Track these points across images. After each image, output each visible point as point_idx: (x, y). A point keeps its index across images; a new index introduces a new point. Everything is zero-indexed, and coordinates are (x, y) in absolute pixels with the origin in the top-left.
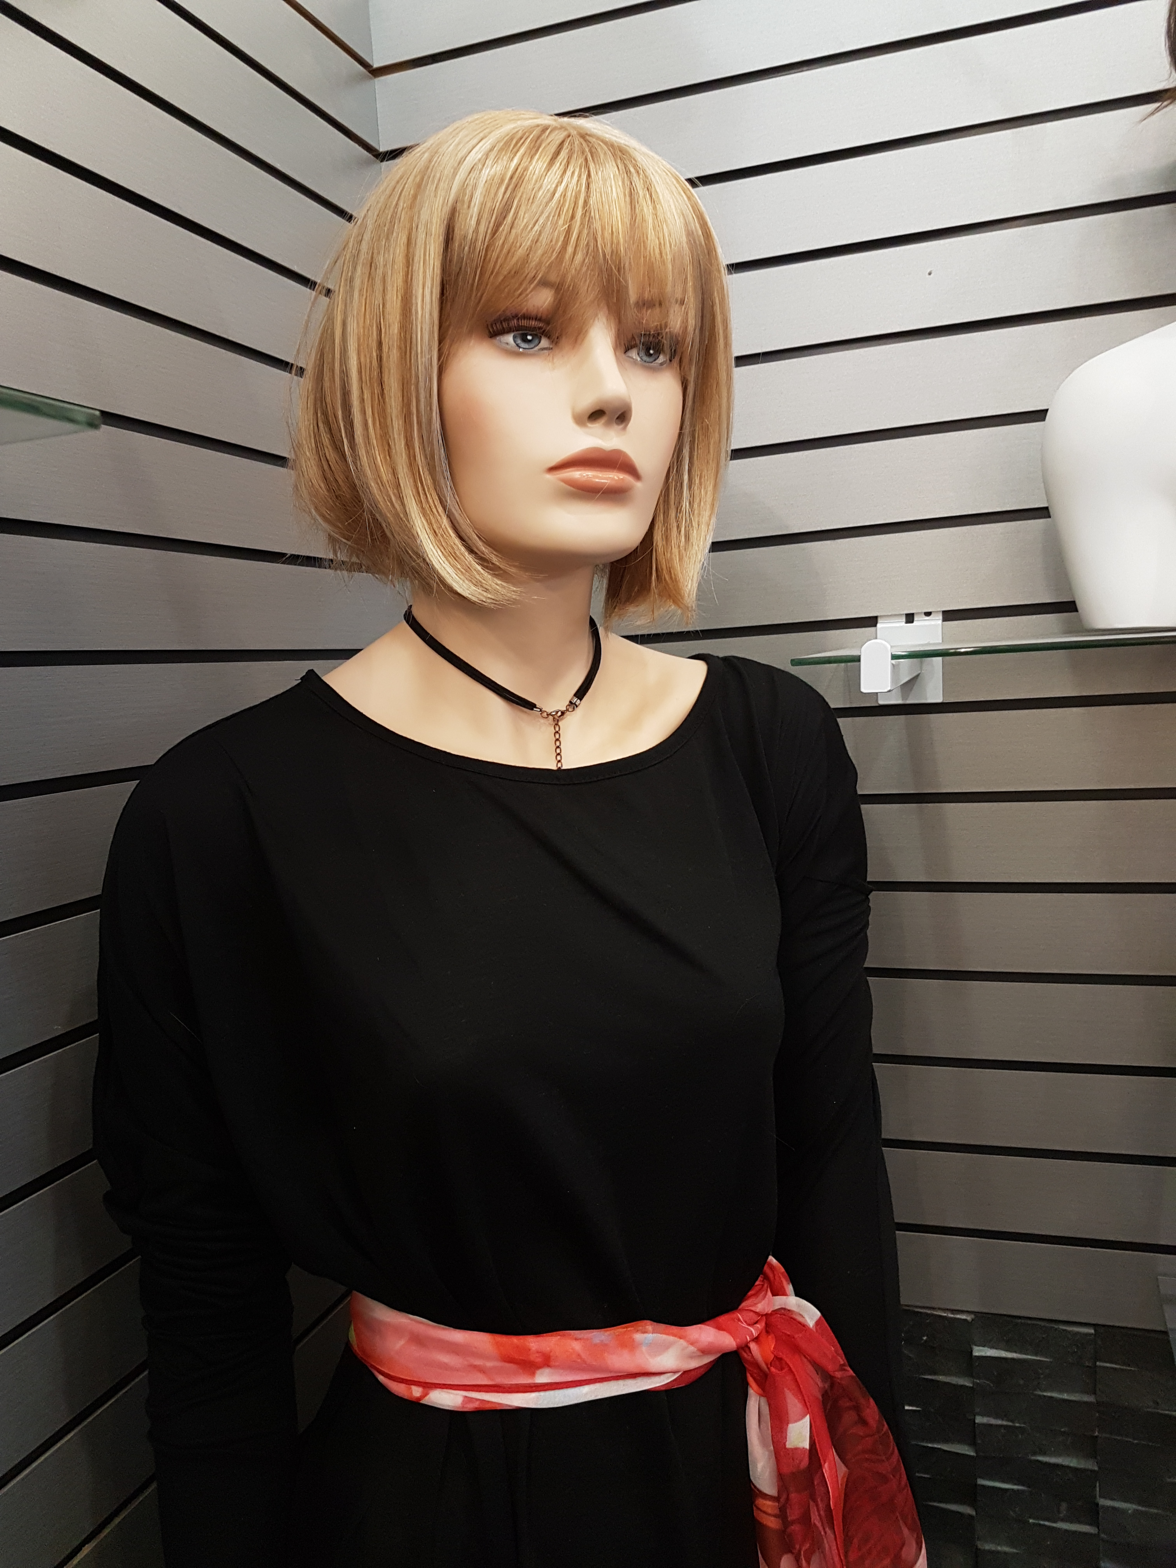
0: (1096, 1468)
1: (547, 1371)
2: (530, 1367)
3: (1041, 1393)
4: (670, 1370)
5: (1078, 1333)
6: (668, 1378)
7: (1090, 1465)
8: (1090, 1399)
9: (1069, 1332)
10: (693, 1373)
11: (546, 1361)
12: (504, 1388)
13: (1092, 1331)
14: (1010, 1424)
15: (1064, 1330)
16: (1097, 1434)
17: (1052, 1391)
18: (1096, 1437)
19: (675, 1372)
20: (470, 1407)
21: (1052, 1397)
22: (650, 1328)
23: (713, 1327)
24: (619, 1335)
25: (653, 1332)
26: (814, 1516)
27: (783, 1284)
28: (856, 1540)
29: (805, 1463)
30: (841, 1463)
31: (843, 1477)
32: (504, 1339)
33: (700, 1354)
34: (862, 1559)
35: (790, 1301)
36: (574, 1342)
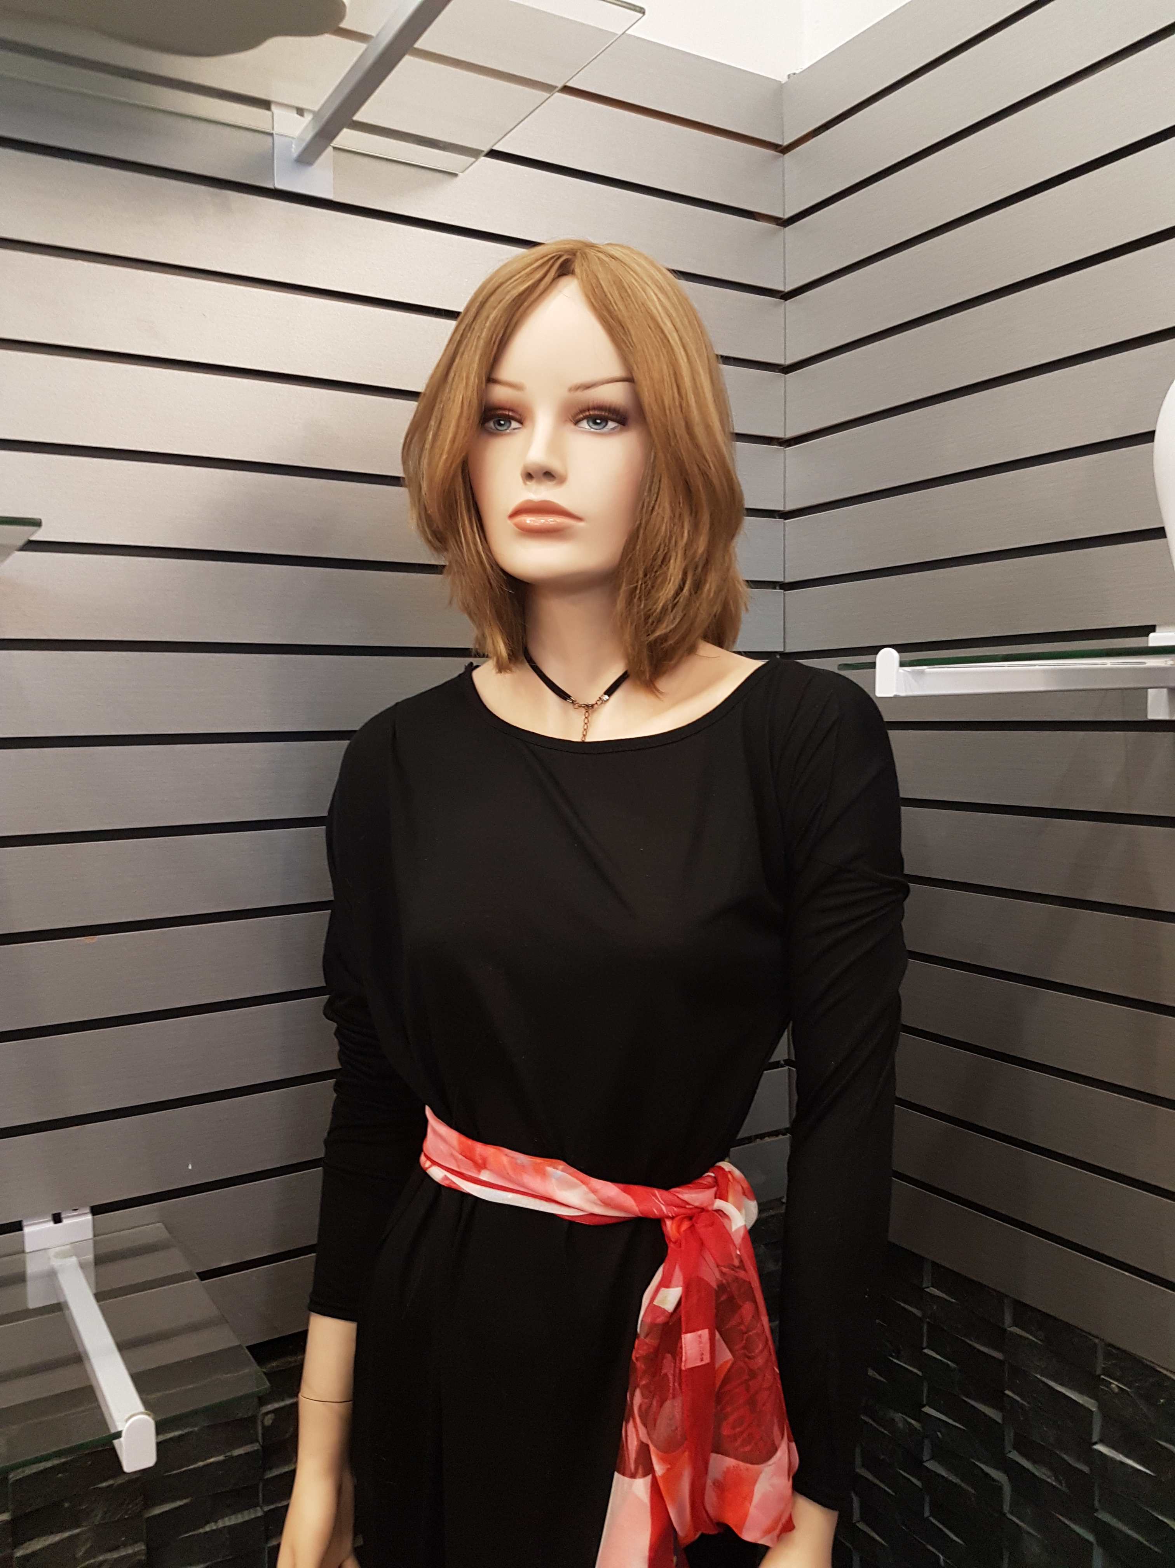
1: (486, 1171)
2: (477, 1164)
4: (574, 1205)
6: (572, 1212)
11: (484, 1164)
12: (465, 1177)
19: (580, 1210)
20: (446, 1183)
22: (561, 1167)
23: (619, 1188)
24: (536, 1164)
25: (562, 1171)
26: (668, 1369)
27: (727, 1191)
28: (731, 1419)
29: (661, 1320)
30: (727, 1350)
31: (727, 1362)
32: (464, 1139)
33: (601, 1204)
34: (735, 1437)
35: (728, 1207)
36: (504, 1157)
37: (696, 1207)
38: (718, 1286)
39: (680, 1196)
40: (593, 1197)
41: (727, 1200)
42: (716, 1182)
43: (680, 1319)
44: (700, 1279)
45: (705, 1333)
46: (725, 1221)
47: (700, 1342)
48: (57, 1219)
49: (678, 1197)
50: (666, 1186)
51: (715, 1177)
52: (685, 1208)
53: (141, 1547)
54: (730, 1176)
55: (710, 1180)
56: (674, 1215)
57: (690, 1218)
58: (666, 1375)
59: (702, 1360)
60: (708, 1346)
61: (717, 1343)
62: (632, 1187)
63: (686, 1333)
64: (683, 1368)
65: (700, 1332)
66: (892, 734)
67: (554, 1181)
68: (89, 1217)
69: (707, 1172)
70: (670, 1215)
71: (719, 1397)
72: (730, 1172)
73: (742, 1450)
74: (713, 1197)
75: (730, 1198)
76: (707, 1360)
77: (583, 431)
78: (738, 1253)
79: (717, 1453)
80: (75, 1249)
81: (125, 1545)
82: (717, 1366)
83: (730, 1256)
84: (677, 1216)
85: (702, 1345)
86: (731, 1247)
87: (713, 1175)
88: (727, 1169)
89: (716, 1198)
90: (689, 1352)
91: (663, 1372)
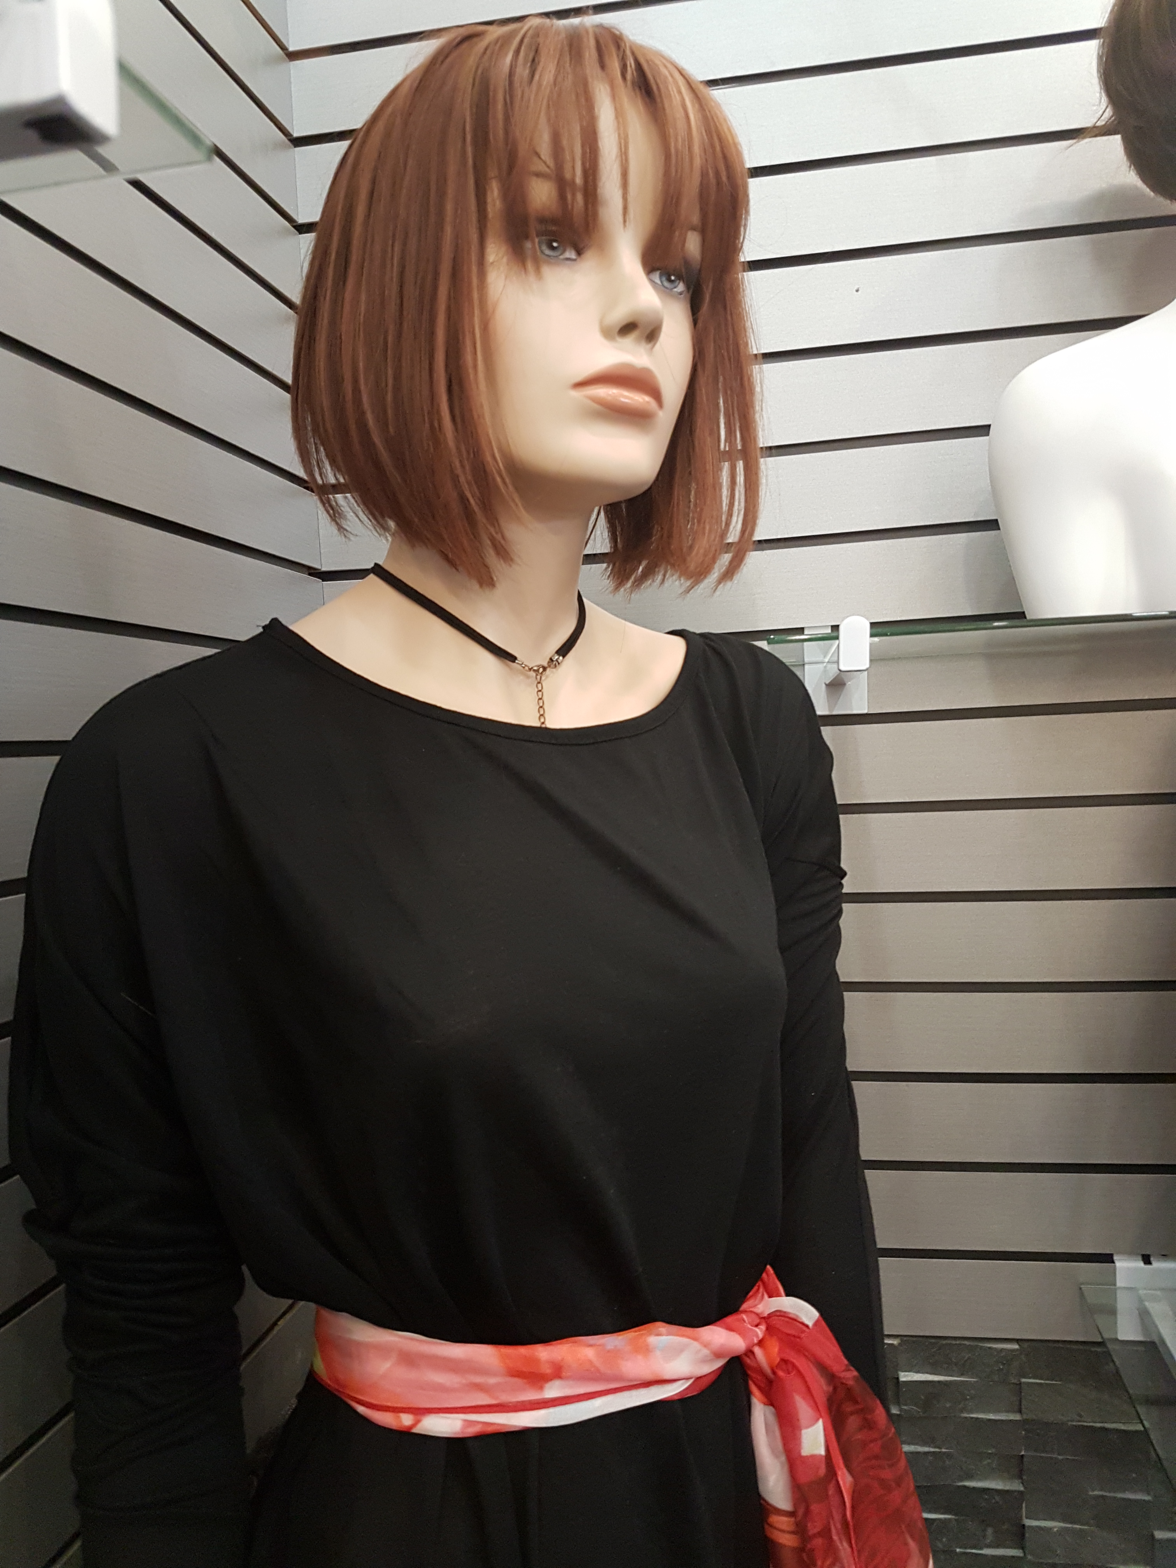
0: (1022, 1489)
1: (557, 1383)
2: (537, 1379)
3: (968, 1416)
4: (683, 1376)
5: (1002, 1350)
6: (681, 1386)
7: (1016, 1486)
8: (1017, 1417)
9: (996, 1349)
10: (704, 1379)
11: (558, 1372)
12: (508, 1407)
13: (1016, 1347)
14: (937, 1450)
15: (990, 1348)
16: (1023, 1453)
17: (977, 1412)
18: (1022, 1456)
19: (687, 1379)
20: (471, 1431)
21: (977, 1418)
22: (663, 1330)
23: (724, 1328)
24: (632, 1340)
32: (510, 1350)
33: (713, 1357)
36: (587, 1349)
49: (755, 1313)
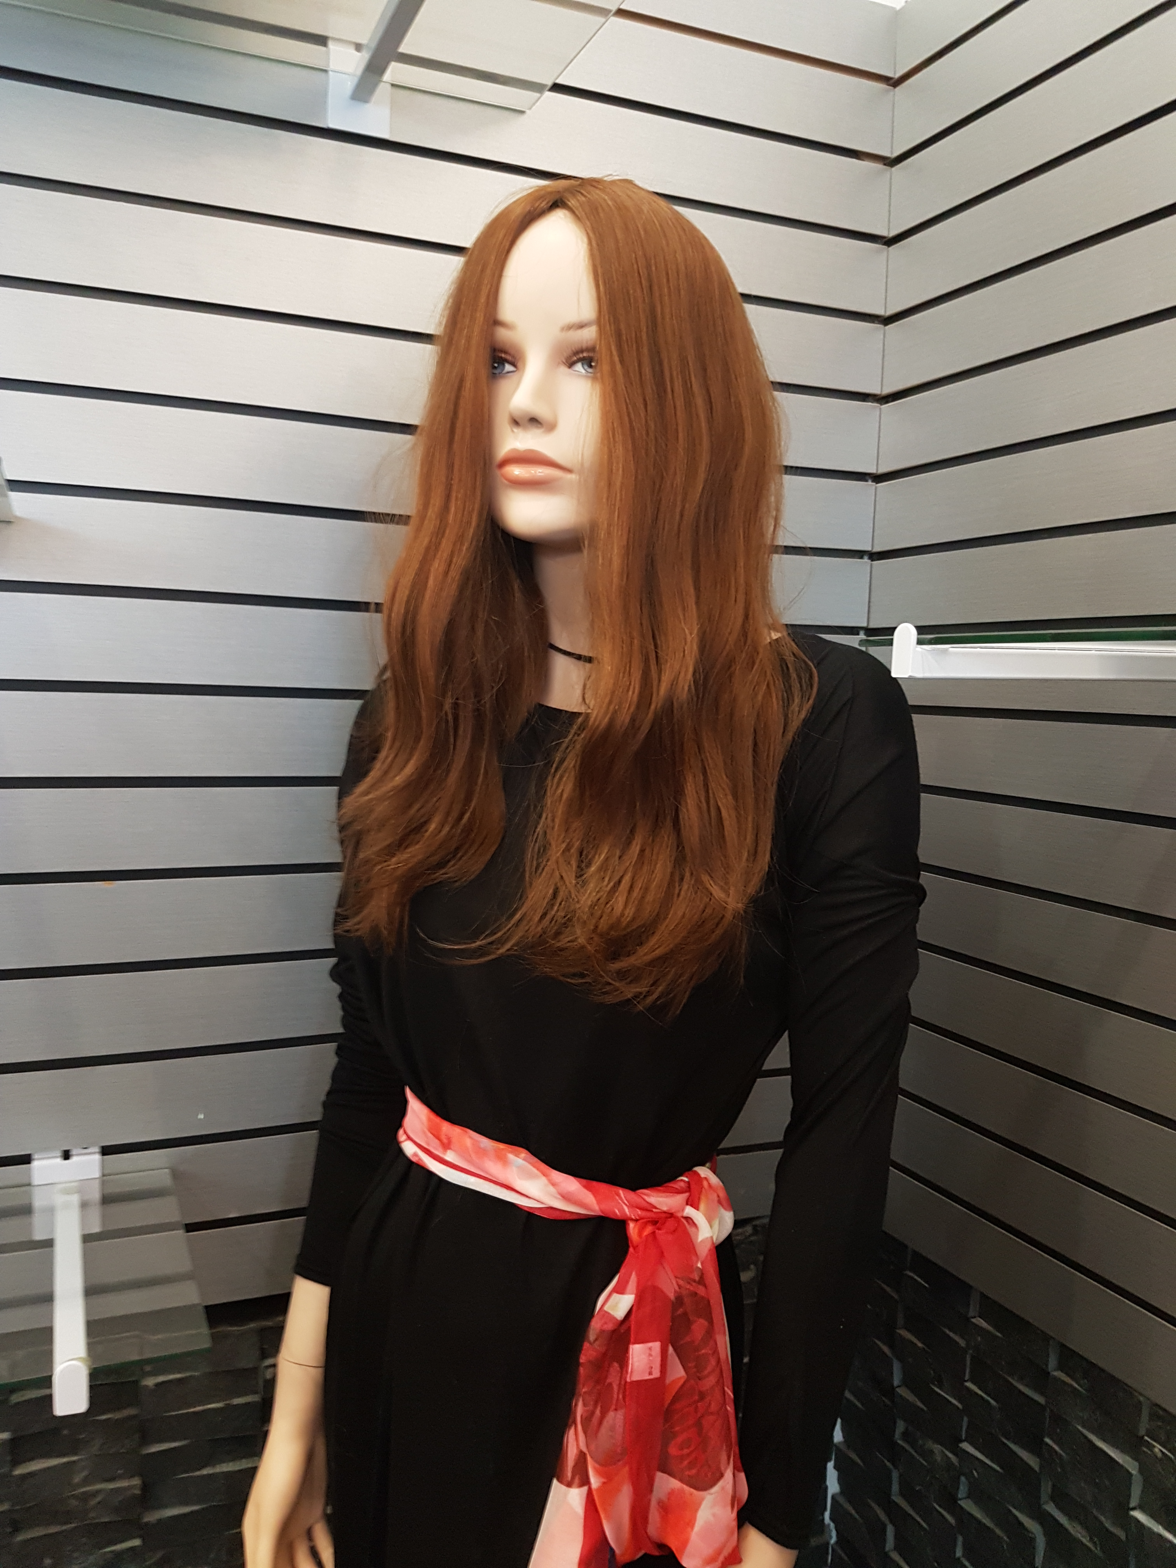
1: (452, 1152)
2: (443, 1143)
6: (531, 1203)
10: (556, 1211)
11: (449, 1144)
12: (431, 1154)
19: (538, 1201)
22: (523, 1155)
23: (580, 1184)
24: (499, 1149)
25: (524, 1160)
26: (613, 1378)
27: (699, 1199)
28: (679, 1439)
29: (610, 1327)
30: (680, 1366)
31: (680, 1379)
32: (433, 1116)
33: (560, 1197)
34: (682, 1458)
35: (697, 1216)
36: (470, 1139)
37: (665, 1212)
38: (676, 1299)
39: (646, 1198)
40: (552, 1189)
41: (697, 1208)
42: (688, 1188)
43: (629, 1328)
44: (656, 1289)
45: (656, 1346)
46: (691, 1230)
47: (650, 1355)
48: (66, 1155)
49: (644, 1200)
50: (633, 1186)
51: (688, 1183)
52: (653, 1211)
53: (136, 1481)
54: (705, 1184)
55: (682, 1184)
56: (638, 1218)
57: (654, 1222)
58: (610, 1384)
59: (650, 1373)
60: (659, 1359)
61: (669, 1357)
62: (594, 1183)
63: (635, 1343)
64: (628, 1380)
65: (650, 1344)
66: (915, 717)
67: (514, 1169)
68: (97, 1157)
69: (681, 1175)
70: (633, 1217)
71: (668, 1414)
72: (706, 1178)
73: (687, 1473)
74: (685, 1203)
75: (702, 1206)
76: (656, 1374)
77: (579, 376)
78: (699, 1265)
79: (664, 1472)
80: (82, 1186)
81: (120, 1477)
82: (668, 1381)
83: (691, 1268)
84: (641, 1218)
85: (651, 1358)
86: (694, 1258)
87: (686, 1179)
88: (703, 1176)
89: (687, 1204)
90: (636, 1364)
91: (608, 1381)
